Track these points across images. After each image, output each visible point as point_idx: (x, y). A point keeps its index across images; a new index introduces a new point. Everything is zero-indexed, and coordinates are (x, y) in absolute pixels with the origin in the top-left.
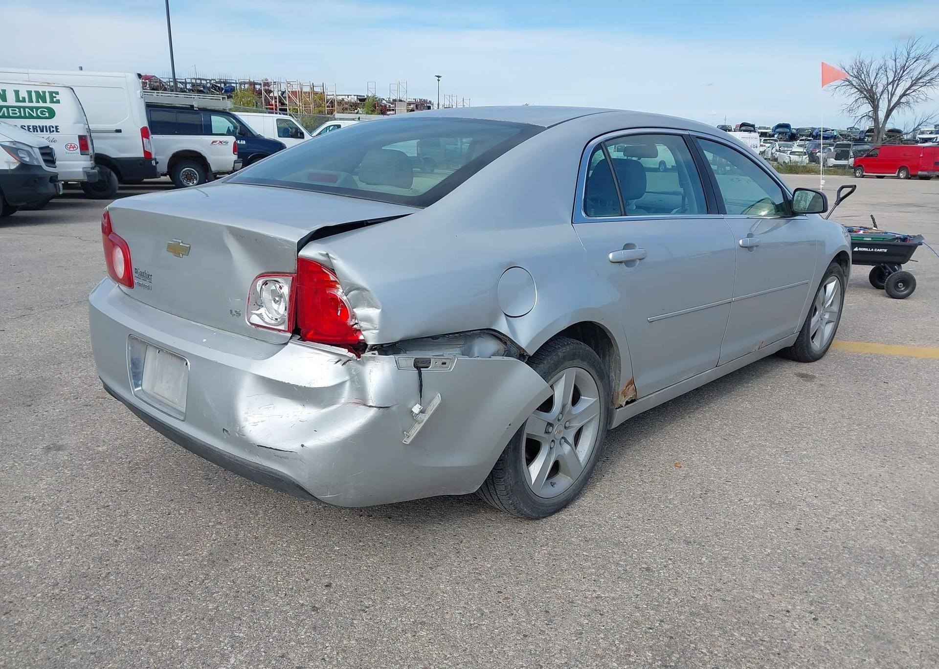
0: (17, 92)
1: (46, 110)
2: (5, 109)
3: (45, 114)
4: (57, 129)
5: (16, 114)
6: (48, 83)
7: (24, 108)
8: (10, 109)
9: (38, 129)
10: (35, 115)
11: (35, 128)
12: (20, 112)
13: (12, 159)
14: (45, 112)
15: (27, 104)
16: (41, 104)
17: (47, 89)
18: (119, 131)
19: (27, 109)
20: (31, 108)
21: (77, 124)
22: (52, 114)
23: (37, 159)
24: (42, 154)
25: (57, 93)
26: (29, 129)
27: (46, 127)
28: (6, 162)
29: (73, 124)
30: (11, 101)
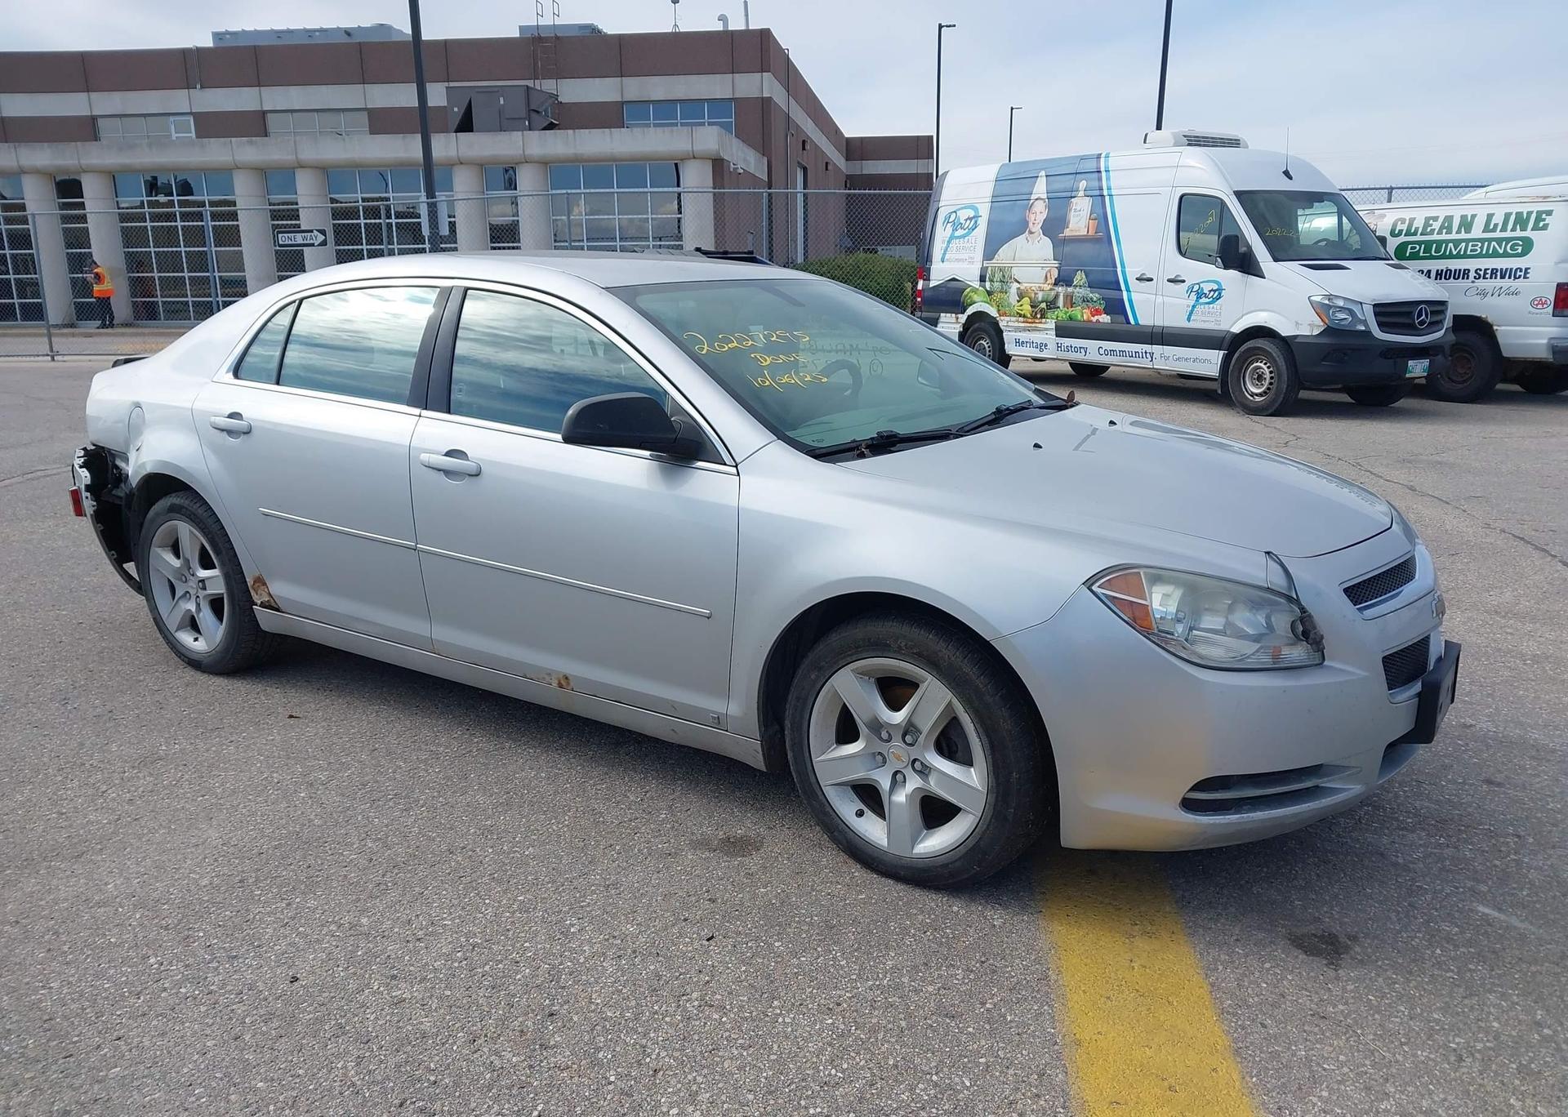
0: (1490, 216)
1: (1521, 243)
2: (1463, 245)
3: (1517, 249)
4: (1526, 273)
5: (1477, 250)
6: (1545, 197)
7: (1490, 240)
8: (1470, 244)
9: (1499, 274)
10: (1501, 252)
11: (1494, 272)
12: (1482, 248)
13: (1318, 321)
14: (1518, 245)
15: (1498, 234)
16: (1518, 233)
17: (1537, 208)
19: (1493, 243)
20: (1499, 241)
21: (1560, 265)
22: (1528, 244)
23: (1365, 322)
25: (1549, 213)
26: (1485, 273)
27: (1511, 269)
28: (1309, 325)
29: (1556, 263)
30: (1477, 232)
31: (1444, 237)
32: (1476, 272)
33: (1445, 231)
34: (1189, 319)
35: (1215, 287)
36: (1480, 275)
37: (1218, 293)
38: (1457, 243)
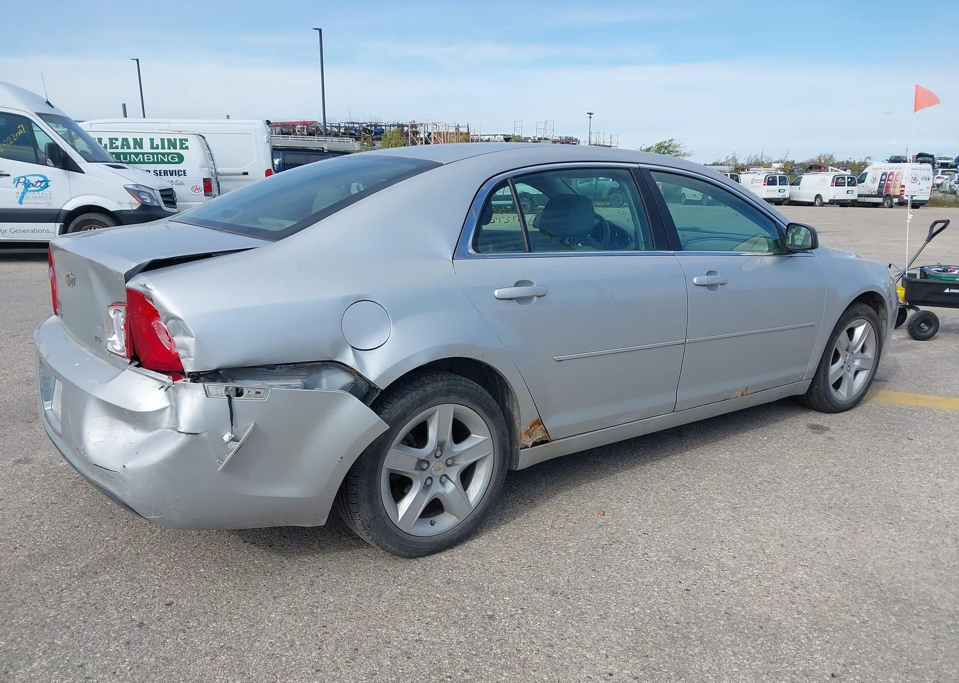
0: (152, 140)
1: (176, 156)
2: (141, 156)
3: (175, 160)
4: (184, 173)
5: (150, 159)
6: (180, 131)
7: (157, 154)
8: (145, 155)
9: (168, 173)
10: (166, 160)
11: (165, 173)
12: (153, 158)
13: (134, 200)
14: (175, 157)
15: (160, 151)
16: (172, 151)
17: (178, 137)
18: (246, 174)
19: (159, 155)
20: (163, 154)
21: (203, 169)
22: (181, 159)
23: (157, 201)
24: (162, 196)
25: (186, 140)
26: (160, 173)
27: (175, 171)
28: (129, 203)
29: (200, 168)
30: (147, 148)
31: (126, 150)
32: (154, 171)
33: (125, 147)
34: (21, 202)
35: (41, 179)
36: (157, 174)
37: (46, 183)
38: (137, 155)
